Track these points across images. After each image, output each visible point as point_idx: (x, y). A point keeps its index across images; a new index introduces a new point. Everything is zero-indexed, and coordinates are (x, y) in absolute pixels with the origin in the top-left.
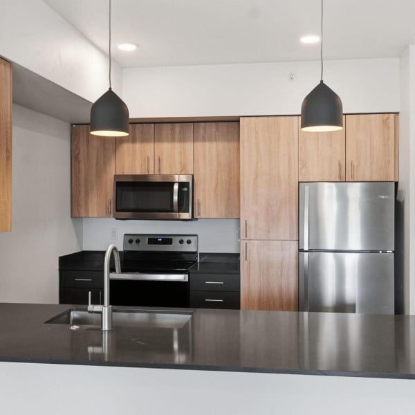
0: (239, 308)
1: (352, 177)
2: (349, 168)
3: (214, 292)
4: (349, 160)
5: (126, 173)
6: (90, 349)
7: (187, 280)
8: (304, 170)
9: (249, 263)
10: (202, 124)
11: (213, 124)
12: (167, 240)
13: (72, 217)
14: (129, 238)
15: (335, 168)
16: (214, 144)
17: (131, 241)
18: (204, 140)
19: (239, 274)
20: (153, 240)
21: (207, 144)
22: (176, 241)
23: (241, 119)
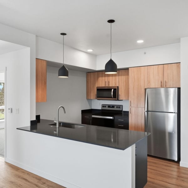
0: (128, 129)
1: (166, 86)
2: (165, 83)
3: (121, 123)
4: (164, 80)
5: (100, 86)
6: (54, 132)
7: (113, 119)
8: (149, 84)
9: (132, 114)
10: (121, 70)
11: (124, 70)
12: (113, 106)
13: (87, 99)
14: (103, 105)
15: (160, 83)
16: (124, 77)
17: (103, 107)
18: (121, 75)
19: (128, 118)
20: (109, 106)
21: (122, 77)
22: (115, 107)
23: (129, 68)
